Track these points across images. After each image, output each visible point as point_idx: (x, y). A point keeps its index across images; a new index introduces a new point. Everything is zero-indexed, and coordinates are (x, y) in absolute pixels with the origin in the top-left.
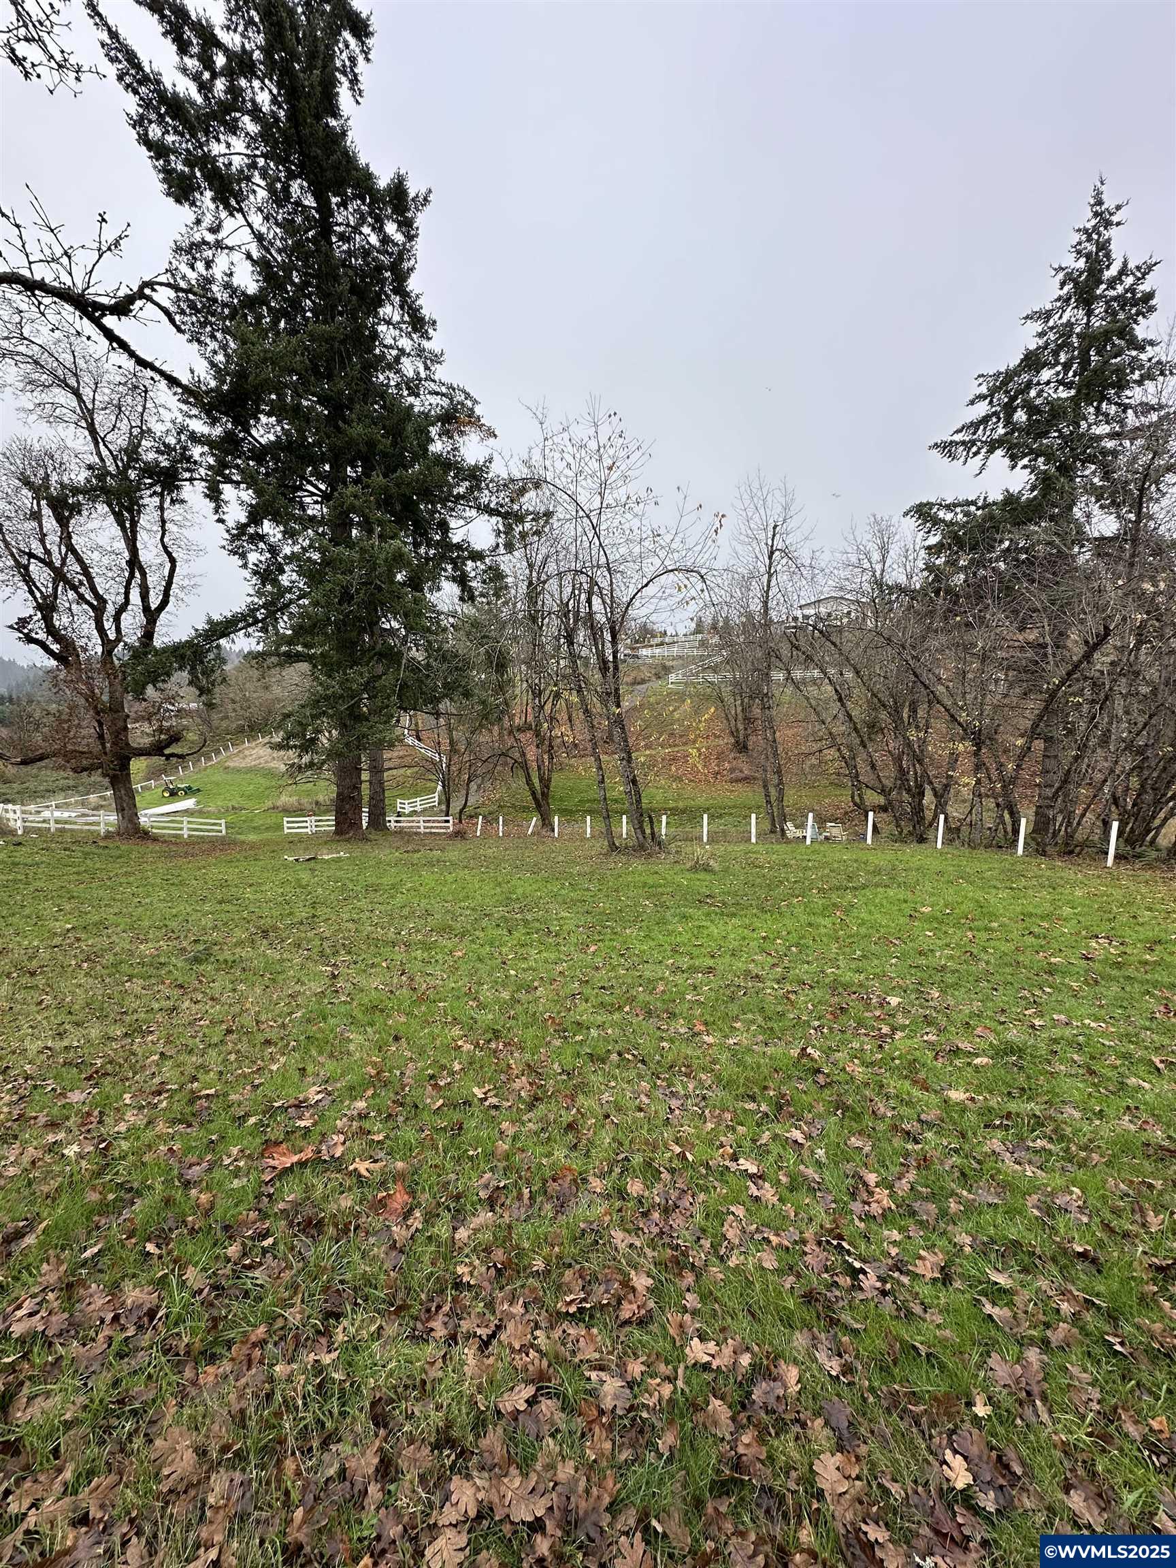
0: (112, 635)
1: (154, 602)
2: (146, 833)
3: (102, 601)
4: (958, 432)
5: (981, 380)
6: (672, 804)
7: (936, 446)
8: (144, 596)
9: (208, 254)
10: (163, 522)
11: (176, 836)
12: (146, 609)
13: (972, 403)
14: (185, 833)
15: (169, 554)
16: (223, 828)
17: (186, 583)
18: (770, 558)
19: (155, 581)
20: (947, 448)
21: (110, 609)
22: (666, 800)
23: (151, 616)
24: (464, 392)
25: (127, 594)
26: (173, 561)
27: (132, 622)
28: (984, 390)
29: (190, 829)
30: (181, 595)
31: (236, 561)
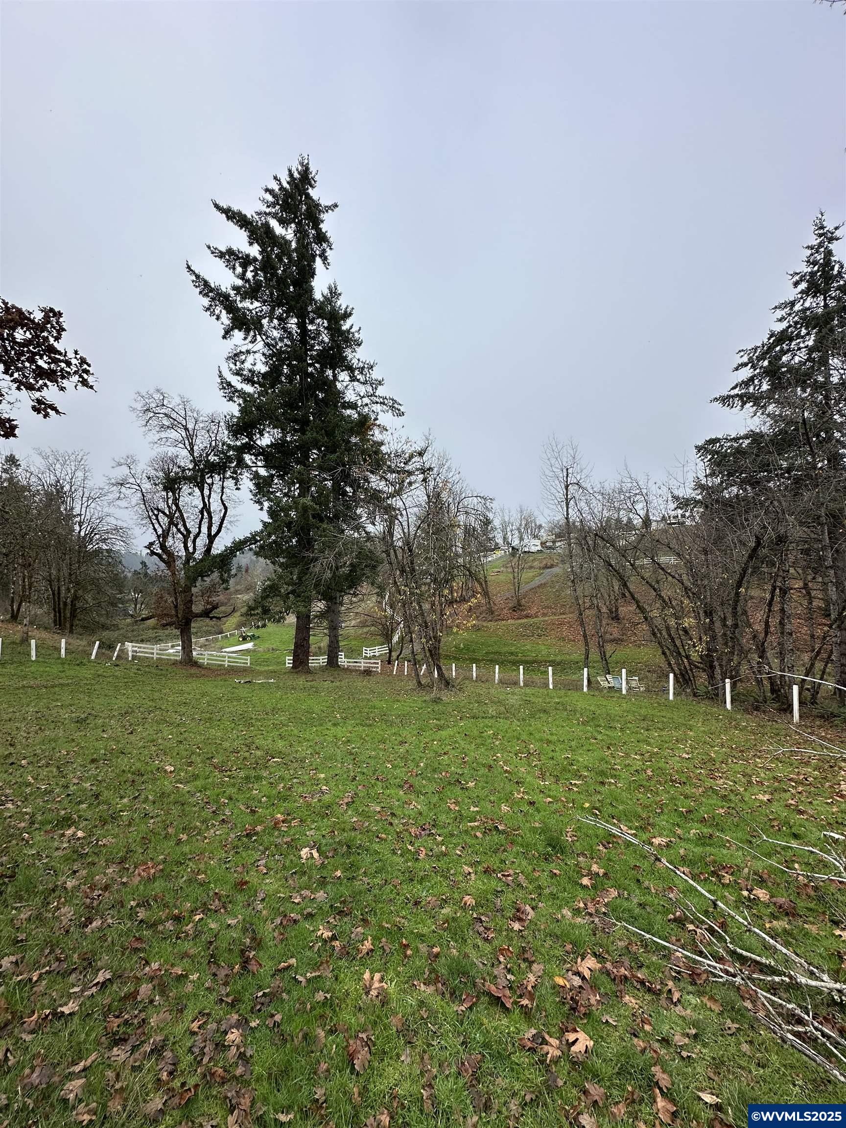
0: (191, 550)
1: (214, 530)
2: (196, 663)
3: (189, 532)
4: (733, 388)
5: (742, 353)
6: (552, 658)
7: (716, 399)
8: (209, 528)
9: (243, 357)
10: (223, 488)
11: (221, 665)
12: (209, 535)
13: (737, 369)
14: (226, 664)
15: (224, 505)
16: (248, 662)
17: (232, 519)
18: (567, 489)
19: (216, 519)
20: (725, 400)
21: (192, 536)
22: (549, 654)
23: (211, 538)
24: (393, 400)
25: (200, 528)
26: (226, 508)
27: (202, 541)
28: (745, 359)
29: (229, 662)
30: (229, 526)
31: (258, 506)
